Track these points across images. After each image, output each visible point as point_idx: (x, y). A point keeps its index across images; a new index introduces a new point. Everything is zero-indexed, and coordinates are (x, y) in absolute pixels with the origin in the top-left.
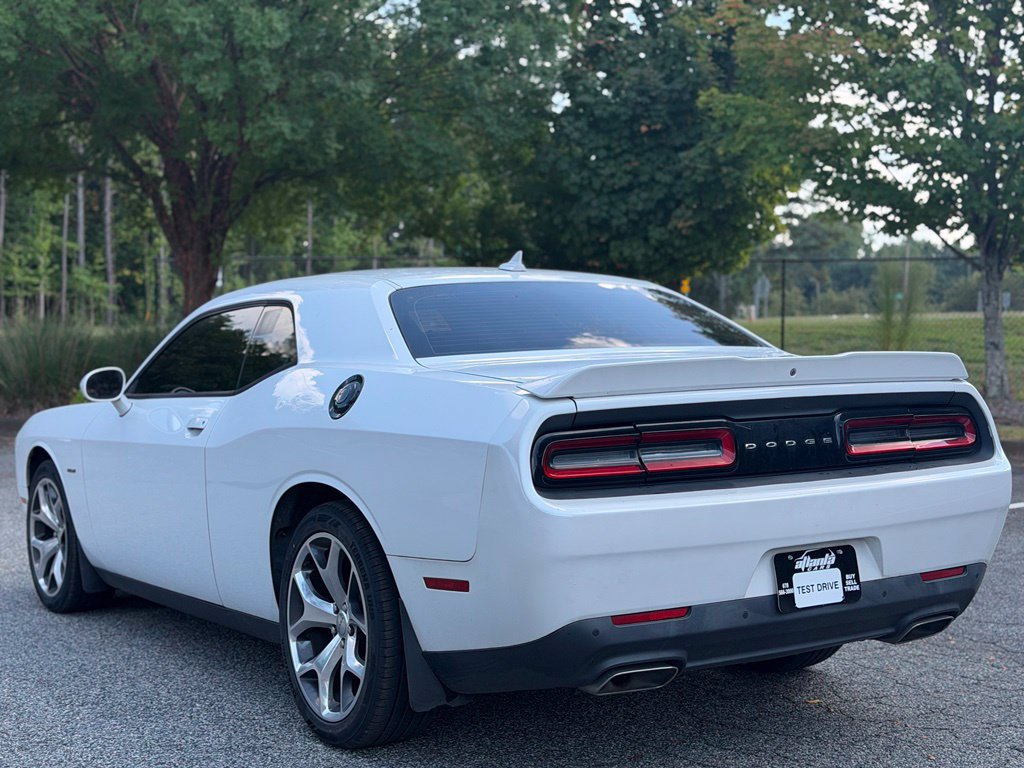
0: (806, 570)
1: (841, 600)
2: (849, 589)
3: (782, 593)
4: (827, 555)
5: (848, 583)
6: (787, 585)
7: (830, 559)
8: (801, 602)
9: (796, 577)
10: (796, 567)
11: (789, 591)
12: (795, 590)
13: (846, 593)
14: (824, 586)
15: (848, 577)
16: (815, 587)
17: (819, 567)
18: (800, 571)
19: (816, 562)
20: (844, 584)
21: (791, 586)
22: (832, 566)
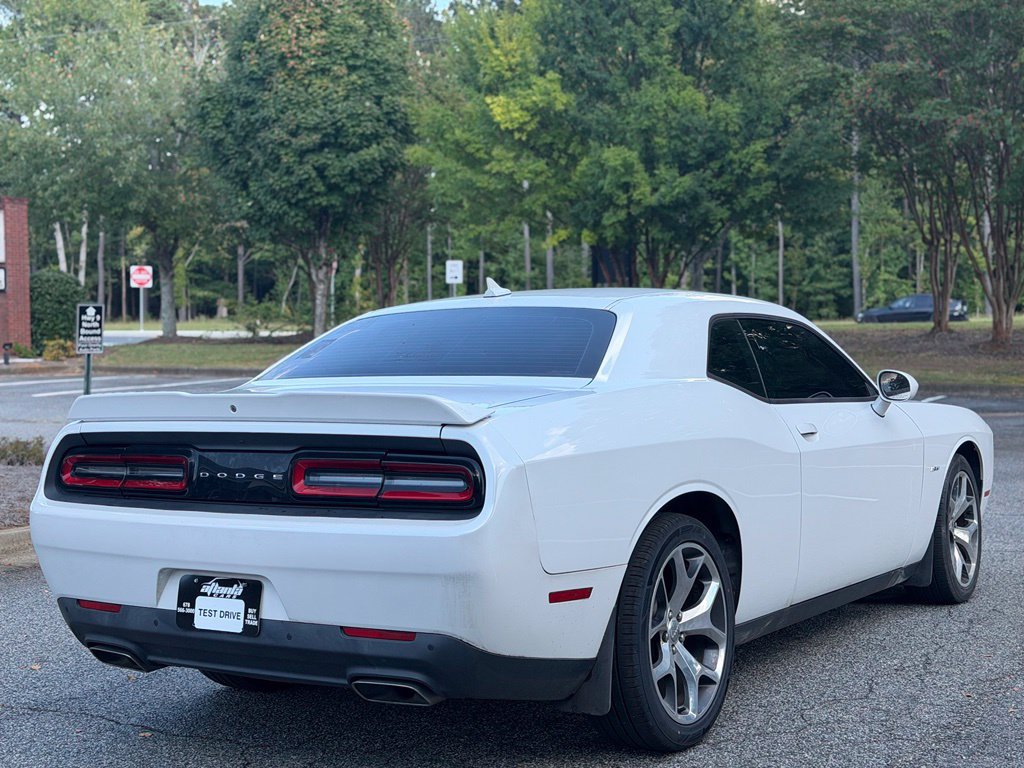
0: (212, 595)
1: (240, 631)
2: (249, 622)
3: (181, 610)
4: (235, 586)
5: (249, 616)
6: (189, 605)
7: (238, 590)
8: (200, 622)
9: (199, 600)
10: (202, 590)
11: (189, 611)
12: (196, 611)
13: (246, 626)
14: (227, 614)
15: (250, 610)
16: (218, 613)
17: (225, 595)
18: (205, 594)
19: (224, 590)
20: (245, 617)
21: (193, 606)
22: (238, 597)
